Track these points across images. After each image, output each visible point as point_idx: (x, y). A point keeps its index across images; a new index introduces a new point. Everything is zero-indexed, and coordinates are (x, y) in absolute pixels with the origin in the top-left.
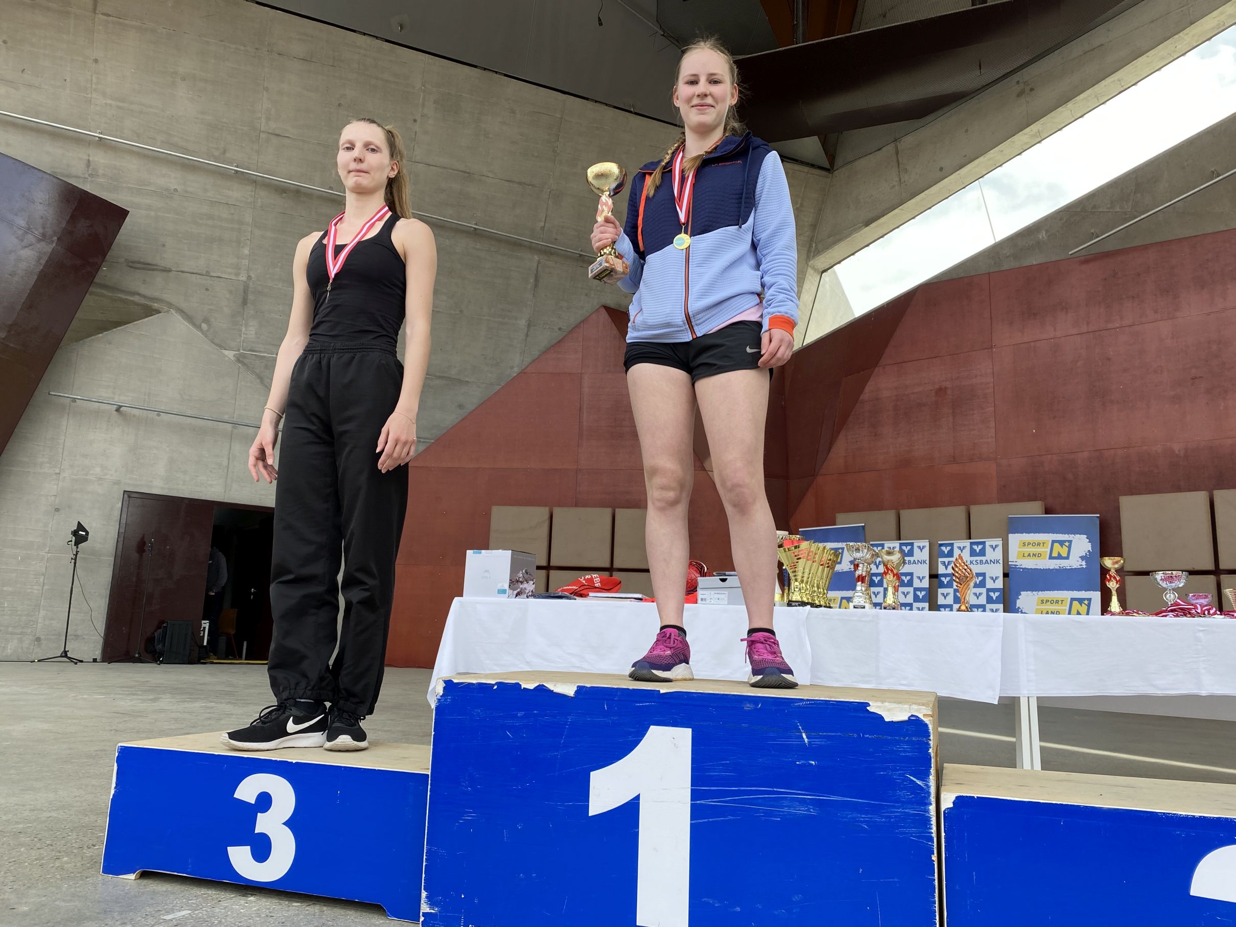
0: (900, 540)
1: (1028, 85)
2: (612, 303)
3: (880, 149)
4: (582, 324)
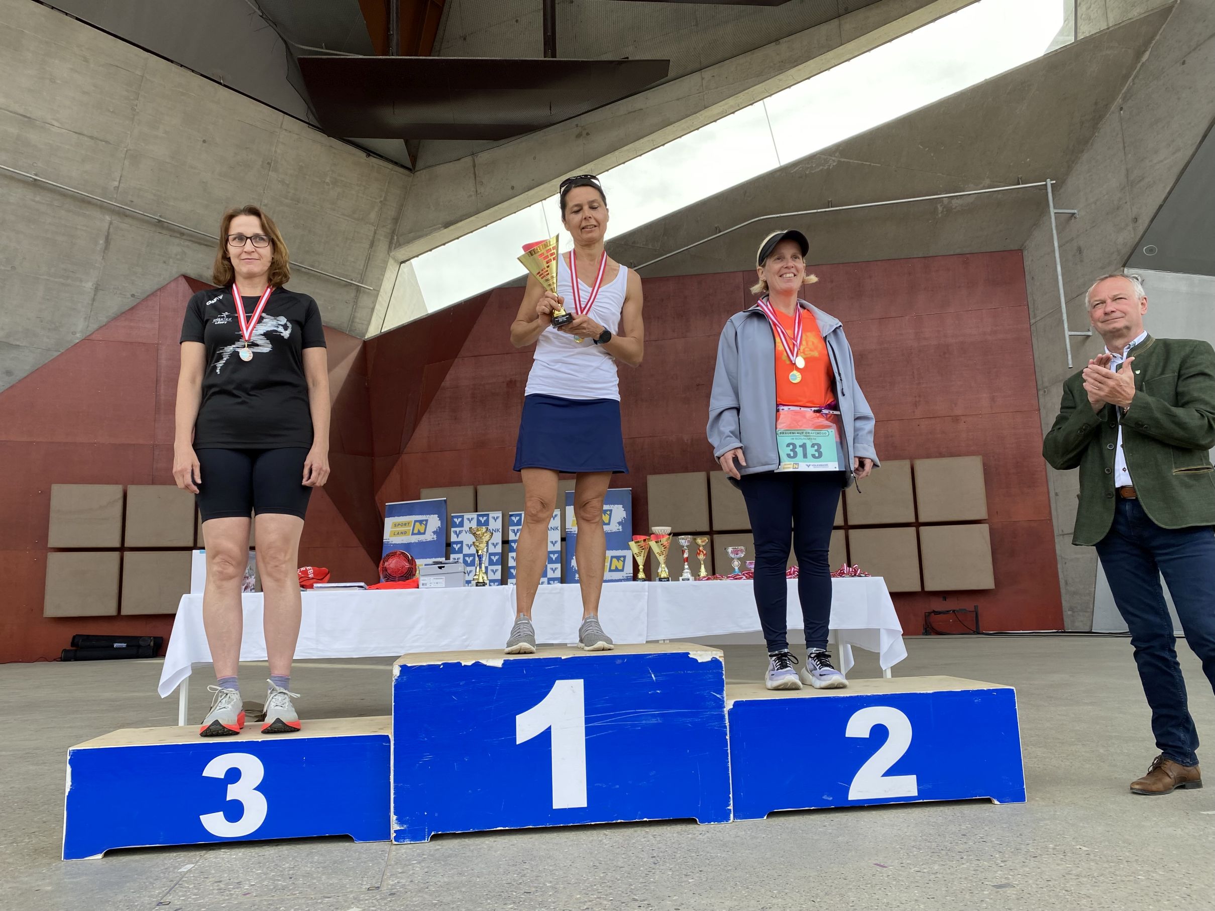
0: (477, 512)
1: (585, 129)
2: (192, 273)
3: (459, 159)
4: (159, 293)
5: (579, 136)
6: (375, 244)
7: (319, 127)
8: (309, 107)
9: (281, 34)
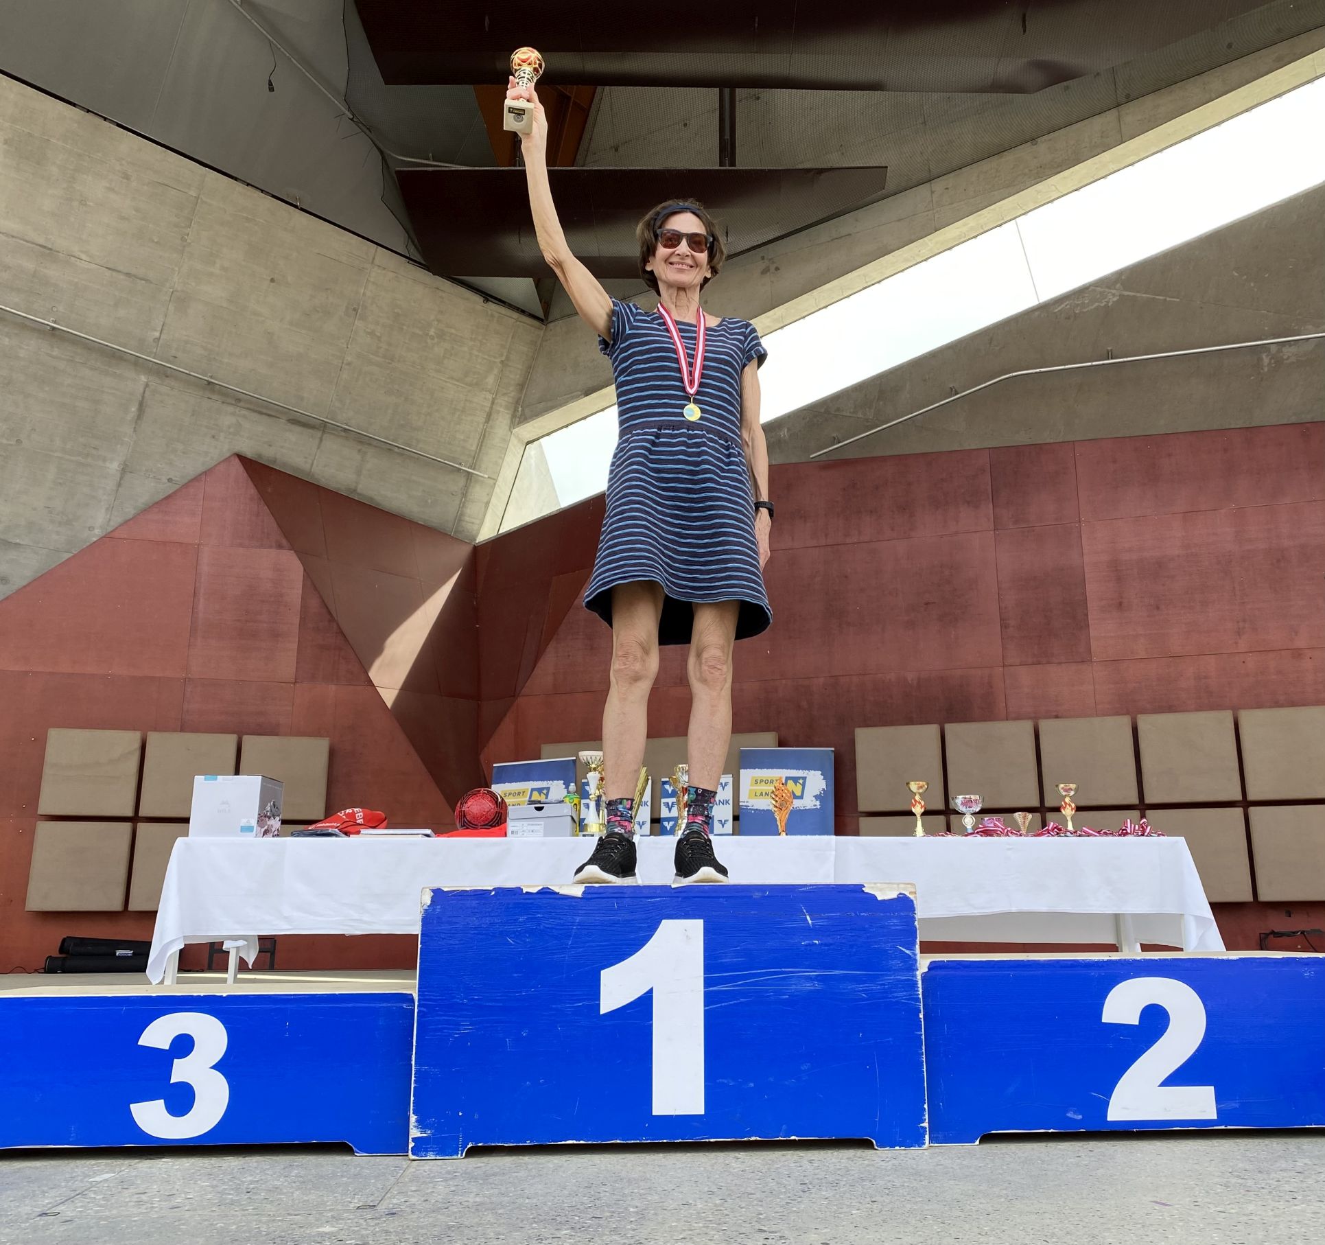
1: (775, 262)
2: (248, 450)
4: (204, 476)
5: (765, 271)
7: (423, 262)
8: (409, 237)
9: (377, 142)
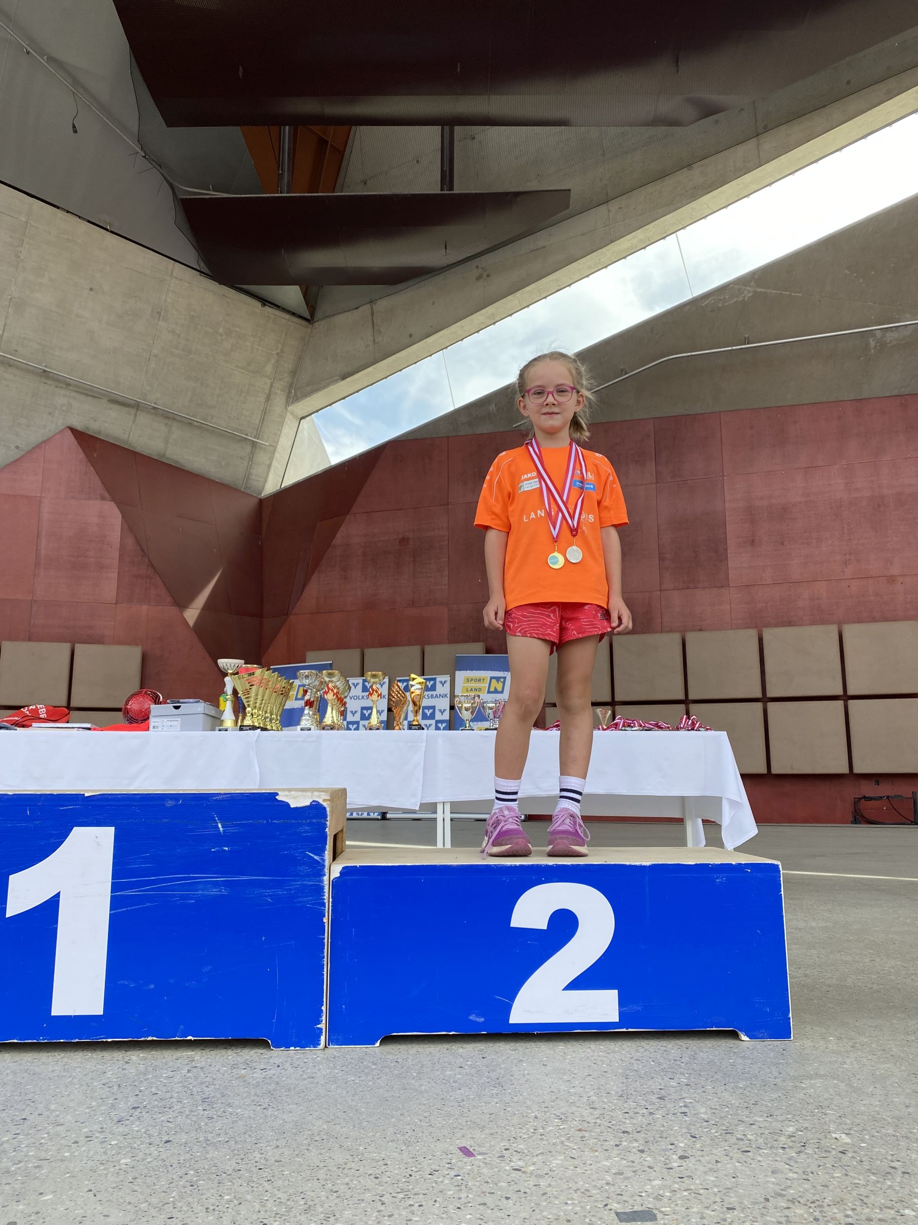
1: (485, 271)
2: (79, 426)
3: (357, 308)
4: (44, 444)
5: (479, 278)
6: (271, 398)
7: (210, 273)
8: (199, 254)
9: (166, 176)
